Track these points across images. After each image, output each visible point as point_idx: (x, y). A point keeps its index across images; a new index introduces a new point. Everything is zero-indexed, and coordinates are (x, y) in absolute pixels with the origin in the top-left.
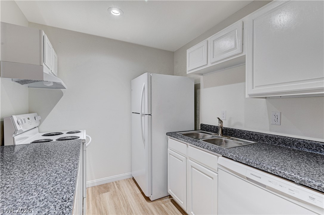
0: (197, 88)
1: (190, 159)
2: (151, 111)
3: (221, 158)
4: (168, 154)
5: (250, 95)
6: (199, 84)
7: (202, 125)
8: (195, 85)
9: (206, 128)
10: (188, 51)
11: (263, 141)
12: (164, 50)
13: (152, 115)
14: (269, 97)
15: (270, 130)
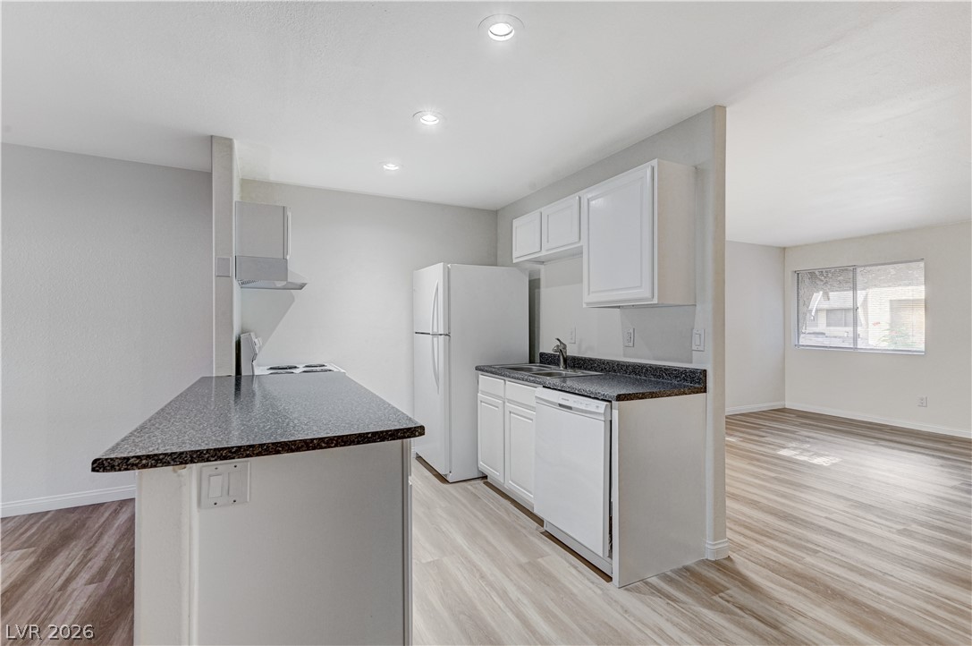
0: (534, 286)
1: (510, 401)
2: (449, 328)
3: (540, 389)
4: (479, 402)
5: (588, 304)
6: (539, 279)
7: (542, 355)
8: (530, 281)
9: (547, 359)
10: (516, 223)
11: (615, 371)
12: (478, 209)
13: (451, 335)
14: (623, 306)
15: (625, 356)
